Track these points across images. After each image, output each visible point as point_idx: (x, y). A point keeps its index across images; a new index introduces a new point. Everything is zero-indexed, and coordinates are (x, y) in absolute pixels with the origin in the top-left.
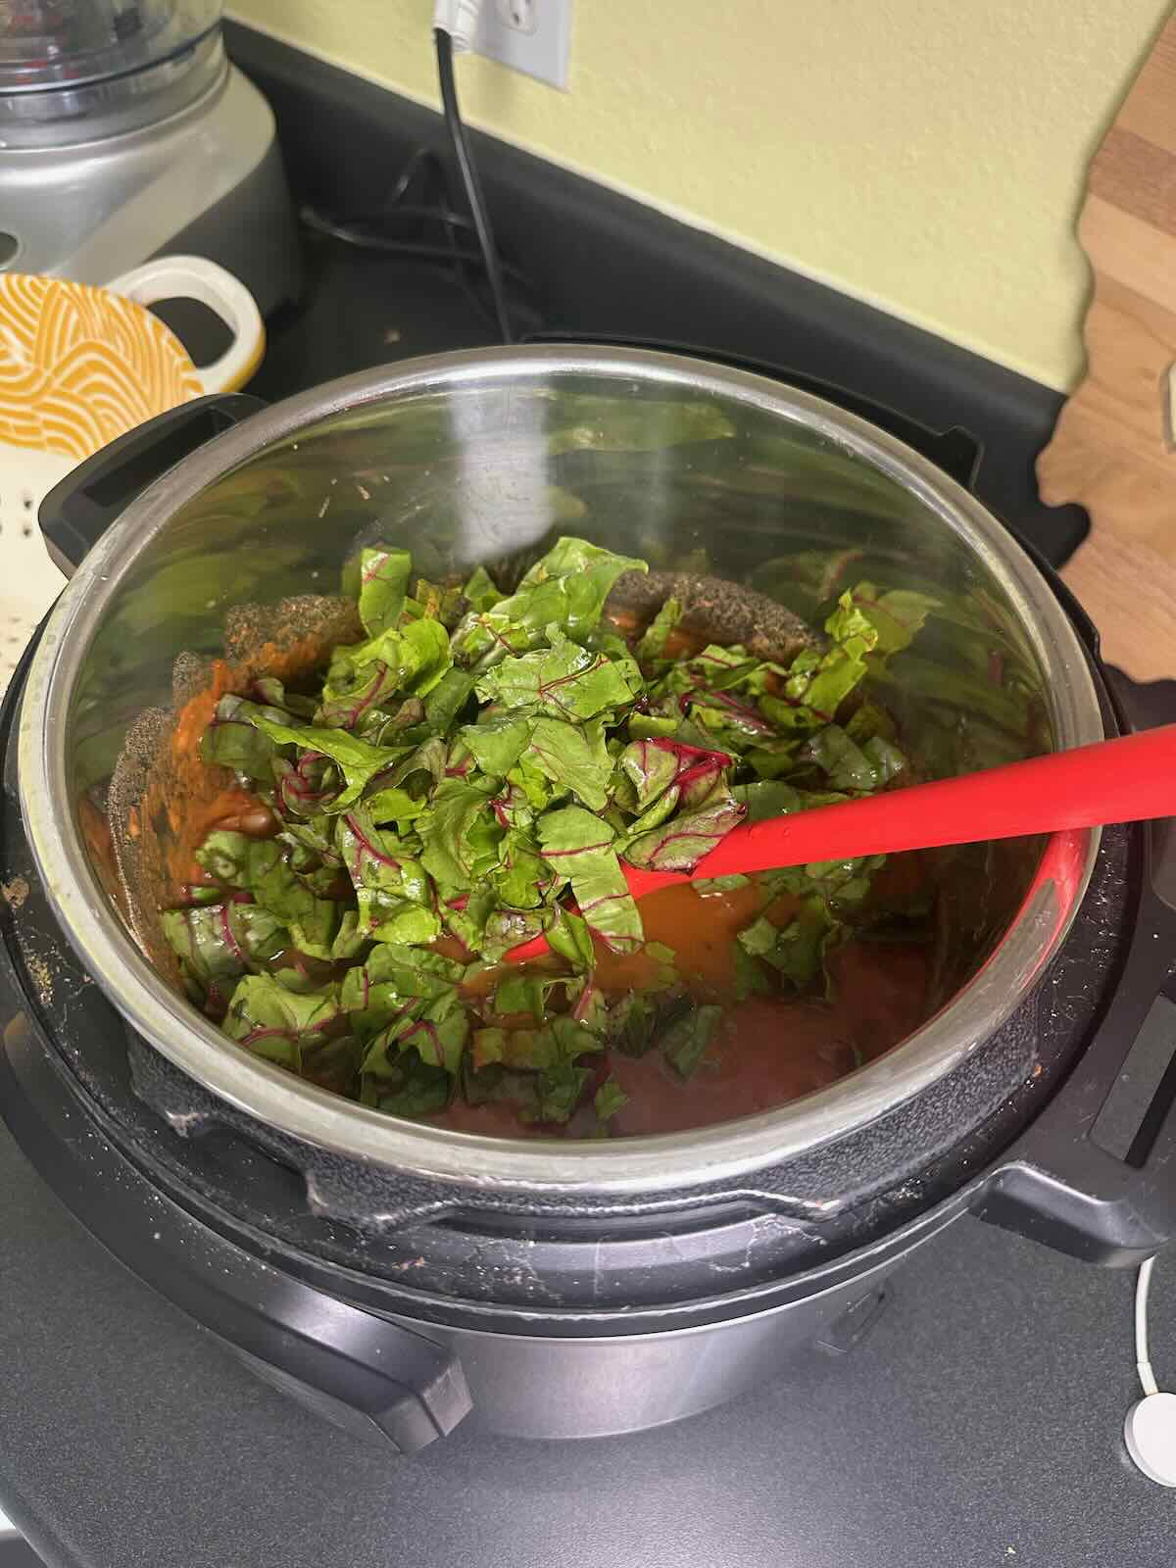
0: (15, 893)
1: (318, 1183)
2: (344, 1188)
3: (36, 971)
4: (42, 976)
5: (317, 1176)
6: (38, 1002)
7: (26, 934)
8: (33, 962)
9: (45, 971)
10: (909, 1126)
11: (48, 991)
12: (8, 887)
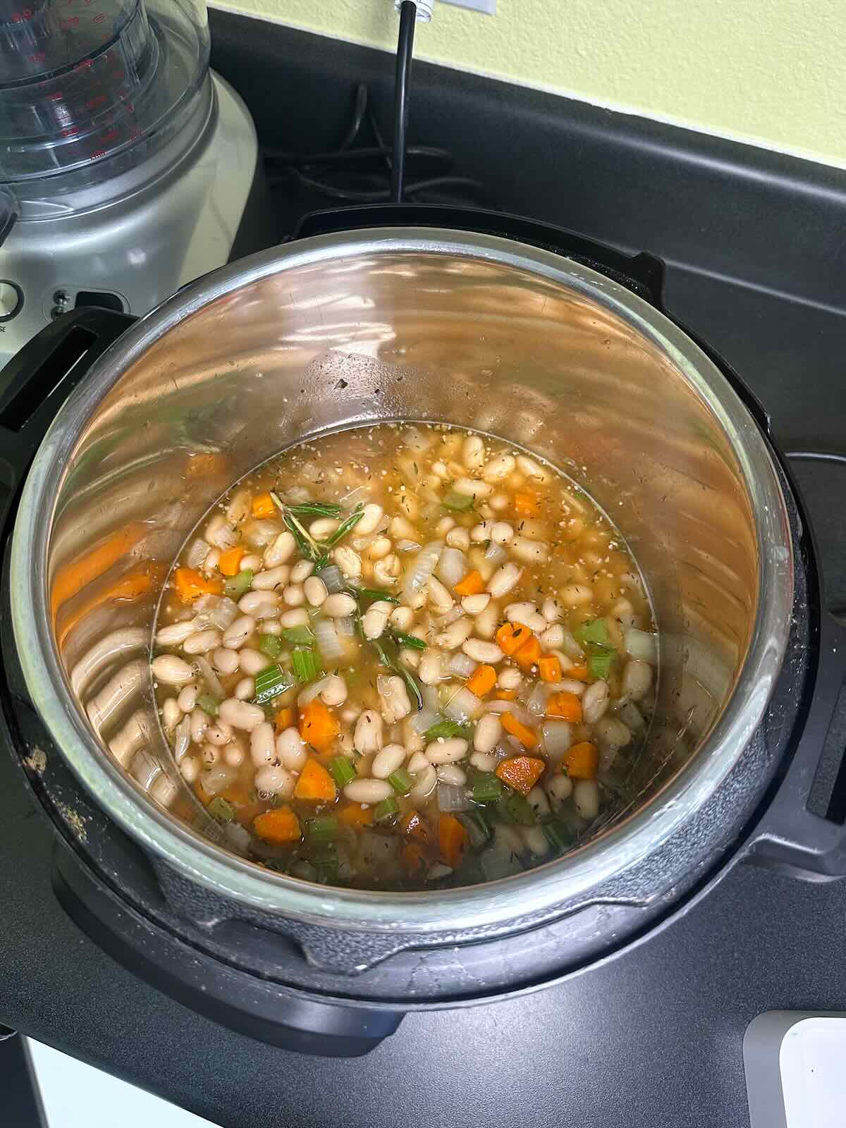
0: (37, 761)
1: (313, 952)
2: (331, 953)
3: (70, 819)
4: (75, 821)
5: (310, 947)
6: (77, 842)
7: (55, 791)
8: (66, 812)
9: (76, 817)
10: (693, 832)
11: (82, 832)
12: (31, 758)
